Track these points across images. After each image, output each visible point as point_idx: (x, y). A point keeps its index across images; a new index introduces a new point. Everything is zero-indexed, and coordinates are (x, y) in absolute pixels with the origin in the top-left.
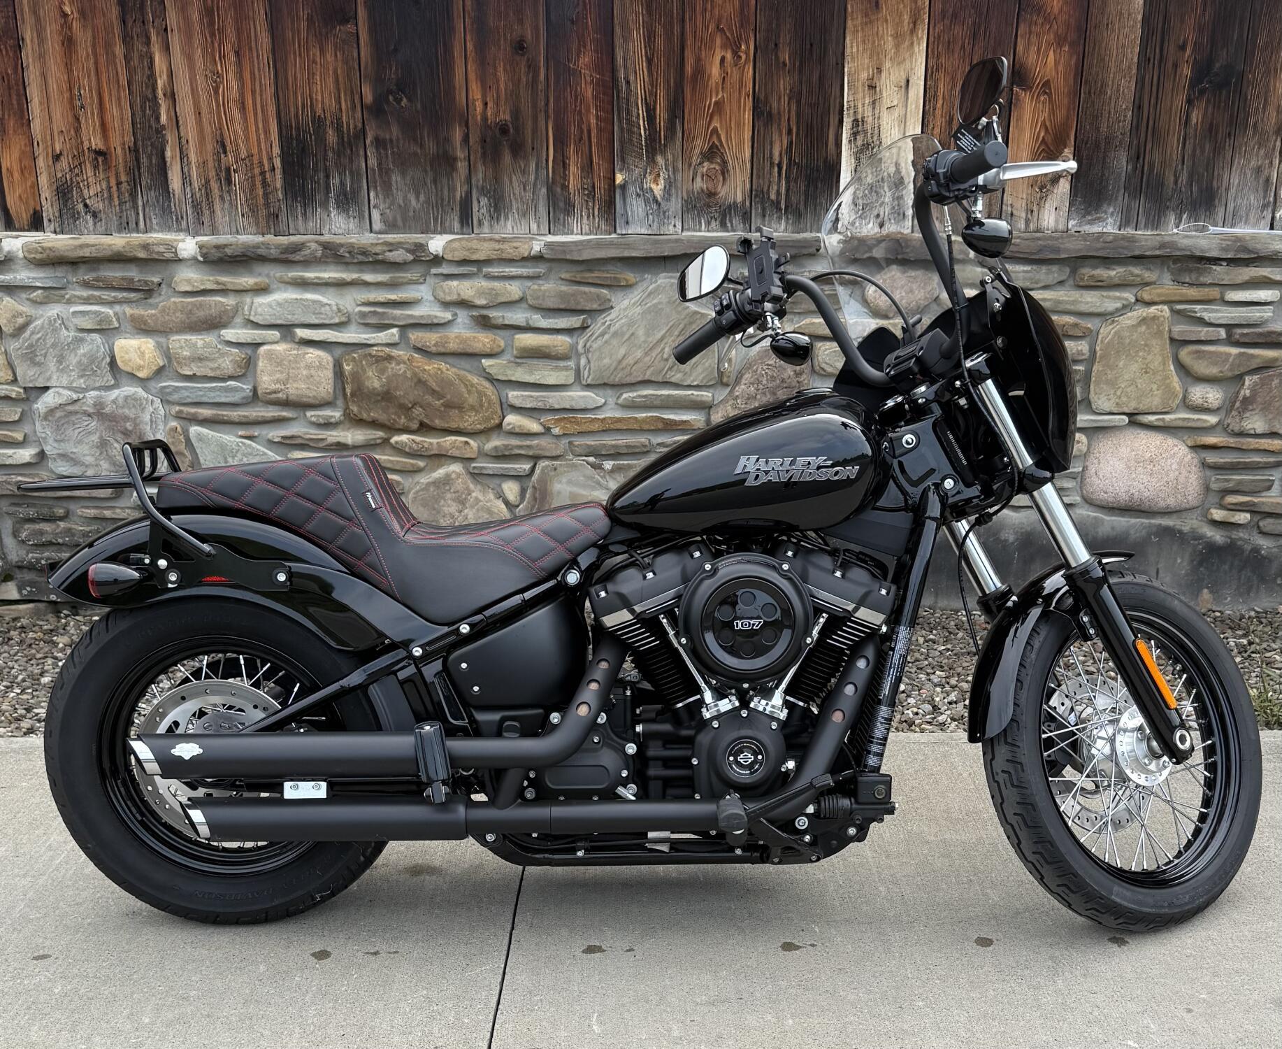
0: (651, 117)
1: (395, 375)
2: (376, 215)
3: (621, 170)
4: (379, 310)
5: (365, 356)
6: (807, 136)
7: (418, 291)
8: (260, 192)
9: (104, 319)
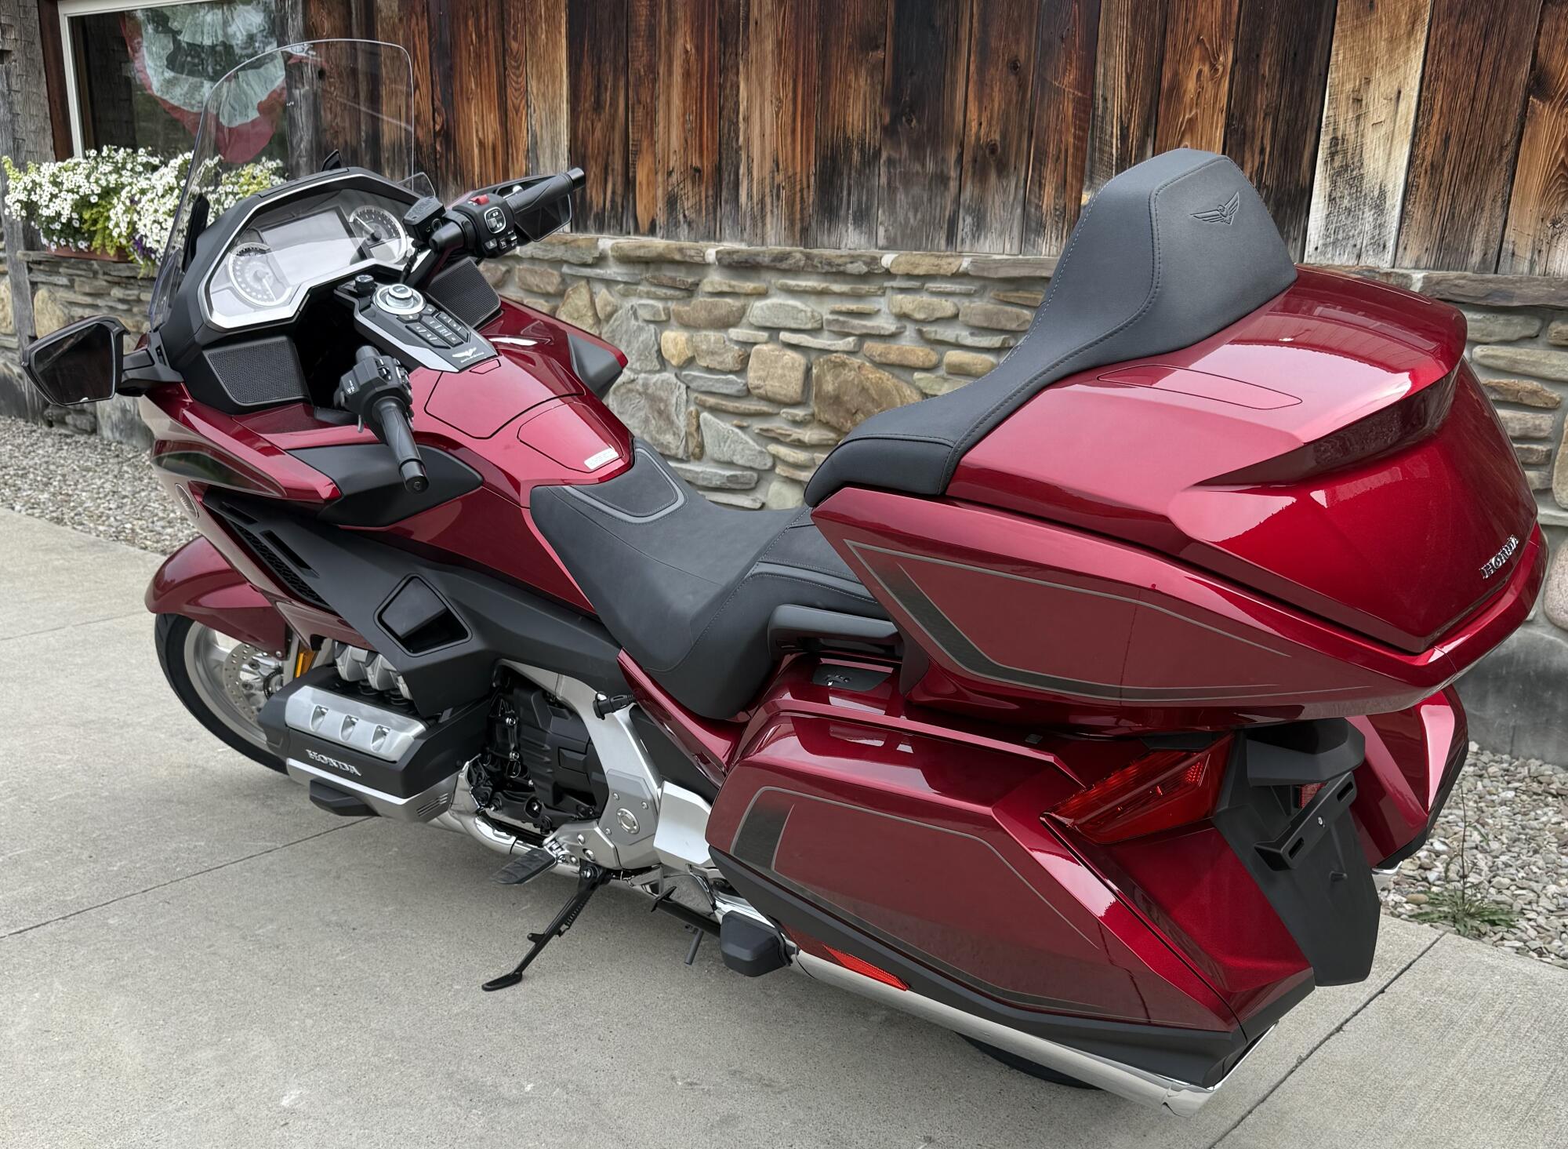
0: (1124, 137)
1: (846, 382)
2: (881, 231)
3: (1089, 188)
4: (841, 318)
6: (1281, 155)
7: (880, 303)
8: (798, 207)
9: (656, 312)
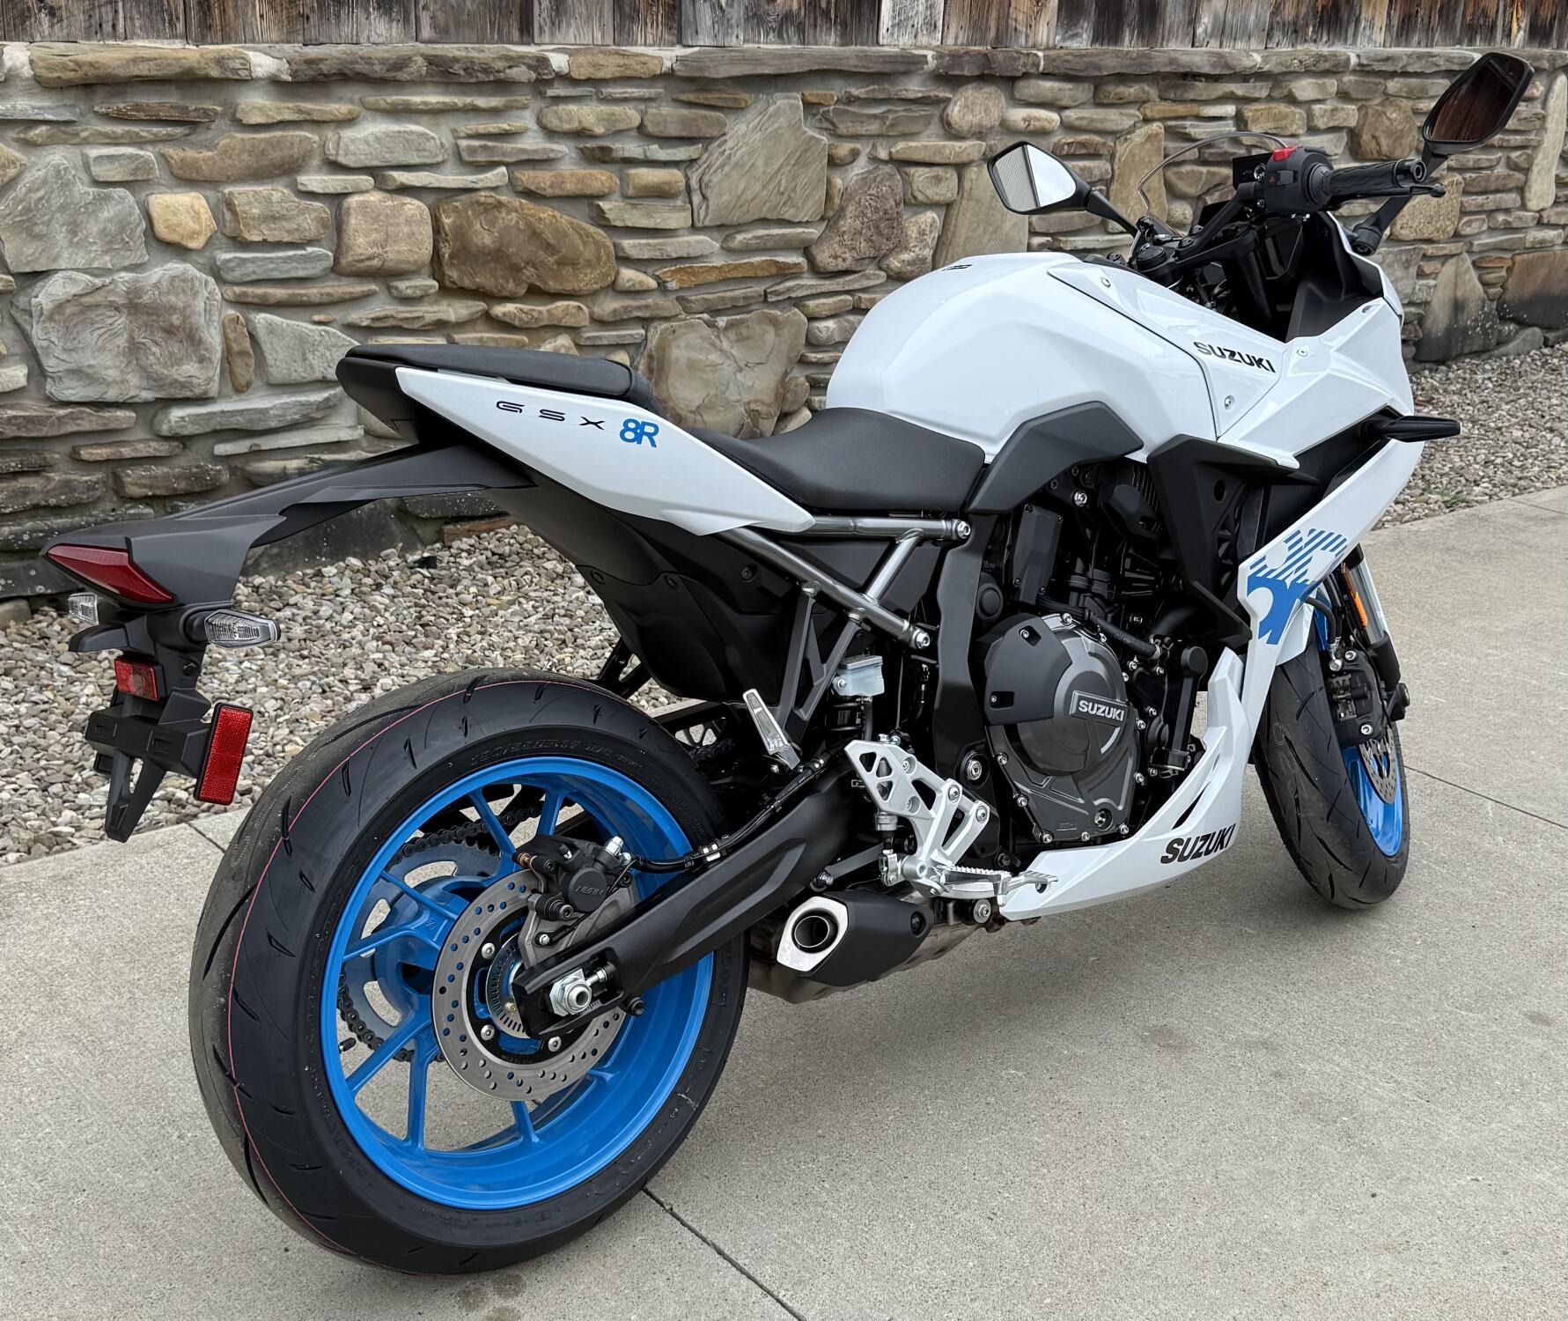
1: (507, 227)
5: (472, 203)
7: (521, 118)
9: (141, 166)
